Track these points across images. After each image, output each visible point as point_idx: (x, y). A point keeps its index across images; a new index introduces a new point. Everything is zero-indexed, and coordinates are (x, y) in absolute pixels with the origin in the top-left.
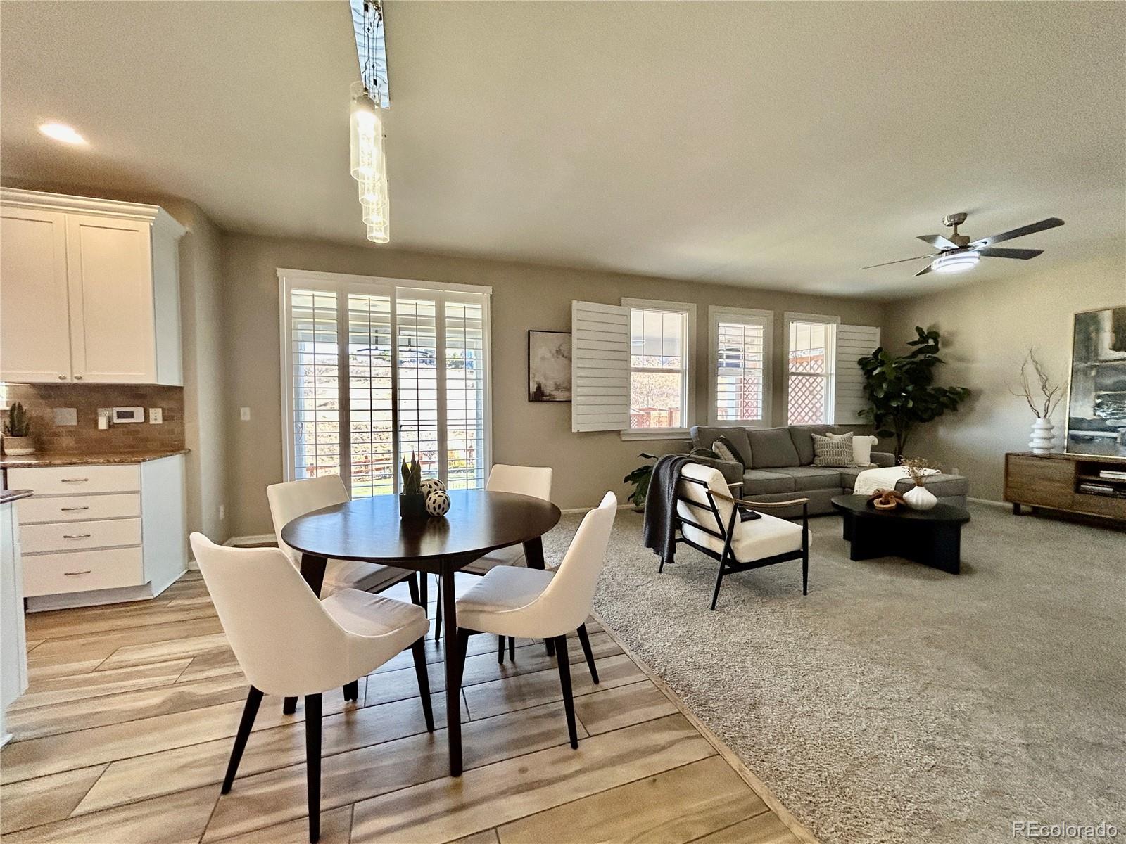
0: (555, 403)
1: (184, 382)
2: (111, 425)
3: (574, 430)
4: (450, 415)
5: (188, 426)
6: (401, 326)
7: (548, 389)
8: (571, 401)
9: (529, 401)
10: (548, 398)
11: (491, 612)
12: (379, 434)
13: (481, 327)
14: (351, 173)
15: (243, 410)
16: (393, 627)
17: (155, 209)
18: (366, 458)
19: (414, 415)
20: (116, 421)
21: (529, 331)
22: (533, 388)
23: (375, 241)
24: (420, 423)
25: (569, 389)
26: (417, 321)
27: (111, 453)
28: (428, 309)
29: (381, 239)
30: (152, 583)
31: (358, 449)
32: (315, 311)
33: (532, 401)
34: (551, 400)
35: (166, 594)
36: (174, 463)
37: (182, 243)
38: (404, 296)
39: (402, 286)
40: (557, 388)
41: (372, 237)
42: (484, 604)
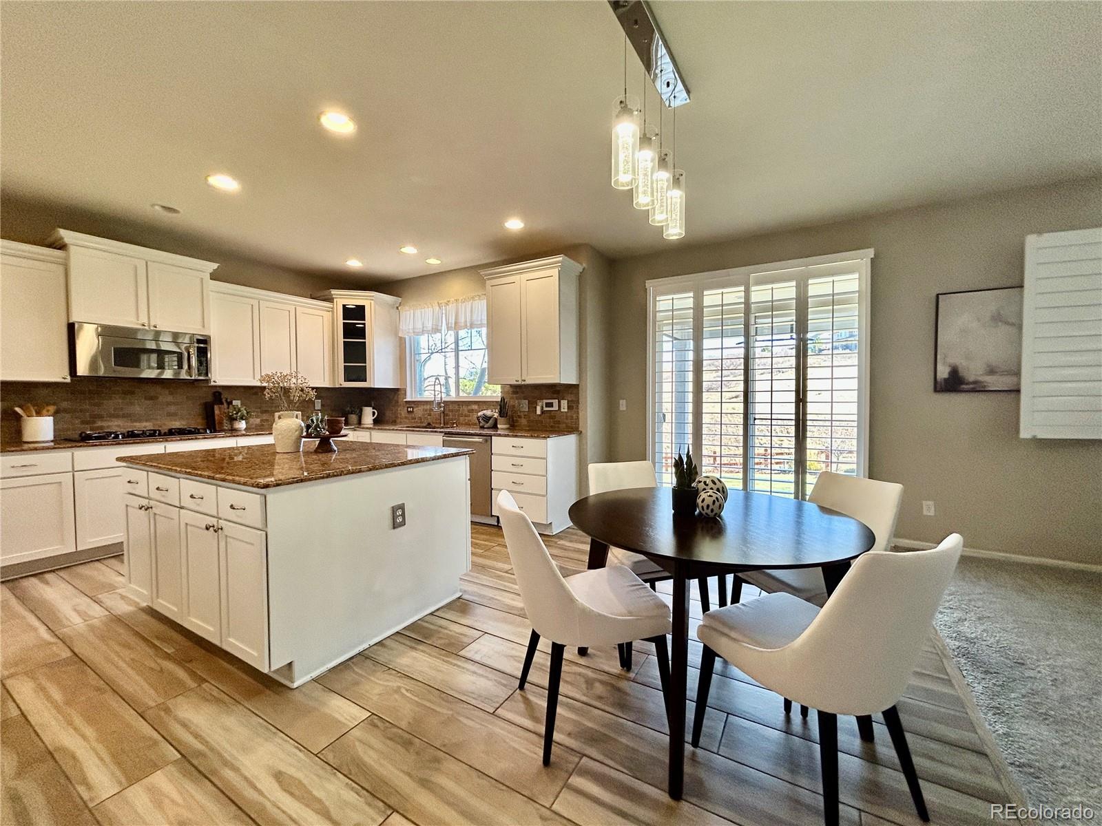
0: (987, 394)
1: (580, 382)
2: (543, 412)
3: (1025, 434)
4: (810, 408)
5: (581, 414)
6: (757, 315)
7: (973, 371)
8: (1018, 391)
9: (936, 390)
10: (971, 386)
11: (734, 640)
12: (786, 427)
13: (857, 302)
14: (612, 184)
15: (621, 401)
16: (630, 613)
17: (560, 258)
18: (766, 450)
19: (767, 408)
20: (545, 409)
21: (938, 295)
22: (943, 373)
23: (671, 238)
24: (774, 417)
25: (1017, 373)
26: (773, 307)
27: (542, 431)
28: (786, 291)
29: (676, 235)
30: (553, 524)
31: (761, 440)
32: (674, 313)
33: (939, 391)
34: (978, 388)
35: (560, 534)
36: (570, 440)
37: (581, 277)
38: (760, 282)
39: (755, 273)
40: (992, 371)
41: (668, 235)
42: (732, 628)
